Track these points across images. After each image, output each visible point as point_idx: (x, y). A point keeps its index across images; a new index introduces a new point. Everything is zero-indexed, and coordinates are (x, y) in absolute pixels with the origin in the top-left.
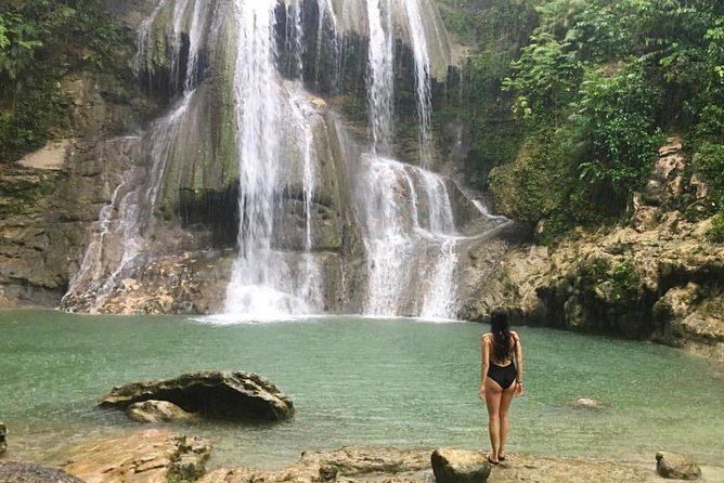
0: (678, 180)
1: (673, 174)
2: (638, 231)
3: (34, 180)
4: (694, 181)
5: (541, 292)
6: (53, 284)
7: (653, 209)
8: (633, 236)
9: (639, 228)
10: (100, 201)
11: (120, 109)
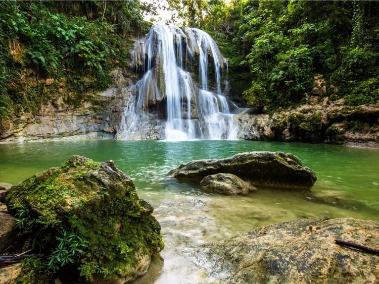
0: (324, 87)
1: (322, 85)
2: (312, 105)
3: (104, 100)
4: (332, 86)
5: (272, 129)
6: (112, 132)
7: (317, 97)
8: (311, 107)
9: (313, 104)
10: (124, 106)
11: (128, 79)
